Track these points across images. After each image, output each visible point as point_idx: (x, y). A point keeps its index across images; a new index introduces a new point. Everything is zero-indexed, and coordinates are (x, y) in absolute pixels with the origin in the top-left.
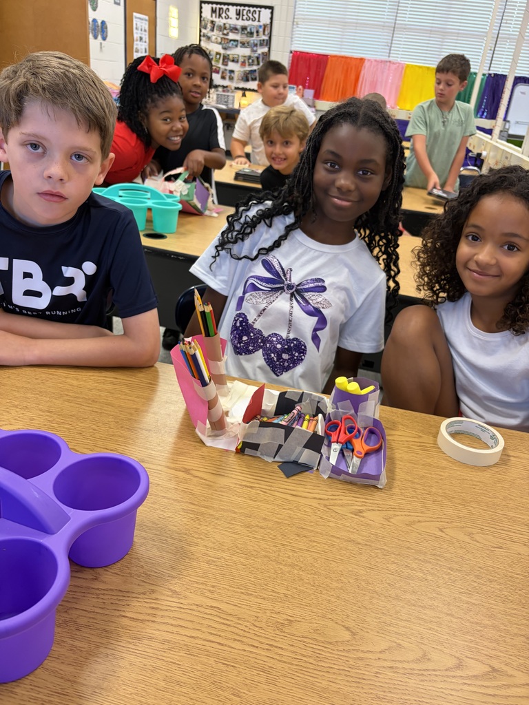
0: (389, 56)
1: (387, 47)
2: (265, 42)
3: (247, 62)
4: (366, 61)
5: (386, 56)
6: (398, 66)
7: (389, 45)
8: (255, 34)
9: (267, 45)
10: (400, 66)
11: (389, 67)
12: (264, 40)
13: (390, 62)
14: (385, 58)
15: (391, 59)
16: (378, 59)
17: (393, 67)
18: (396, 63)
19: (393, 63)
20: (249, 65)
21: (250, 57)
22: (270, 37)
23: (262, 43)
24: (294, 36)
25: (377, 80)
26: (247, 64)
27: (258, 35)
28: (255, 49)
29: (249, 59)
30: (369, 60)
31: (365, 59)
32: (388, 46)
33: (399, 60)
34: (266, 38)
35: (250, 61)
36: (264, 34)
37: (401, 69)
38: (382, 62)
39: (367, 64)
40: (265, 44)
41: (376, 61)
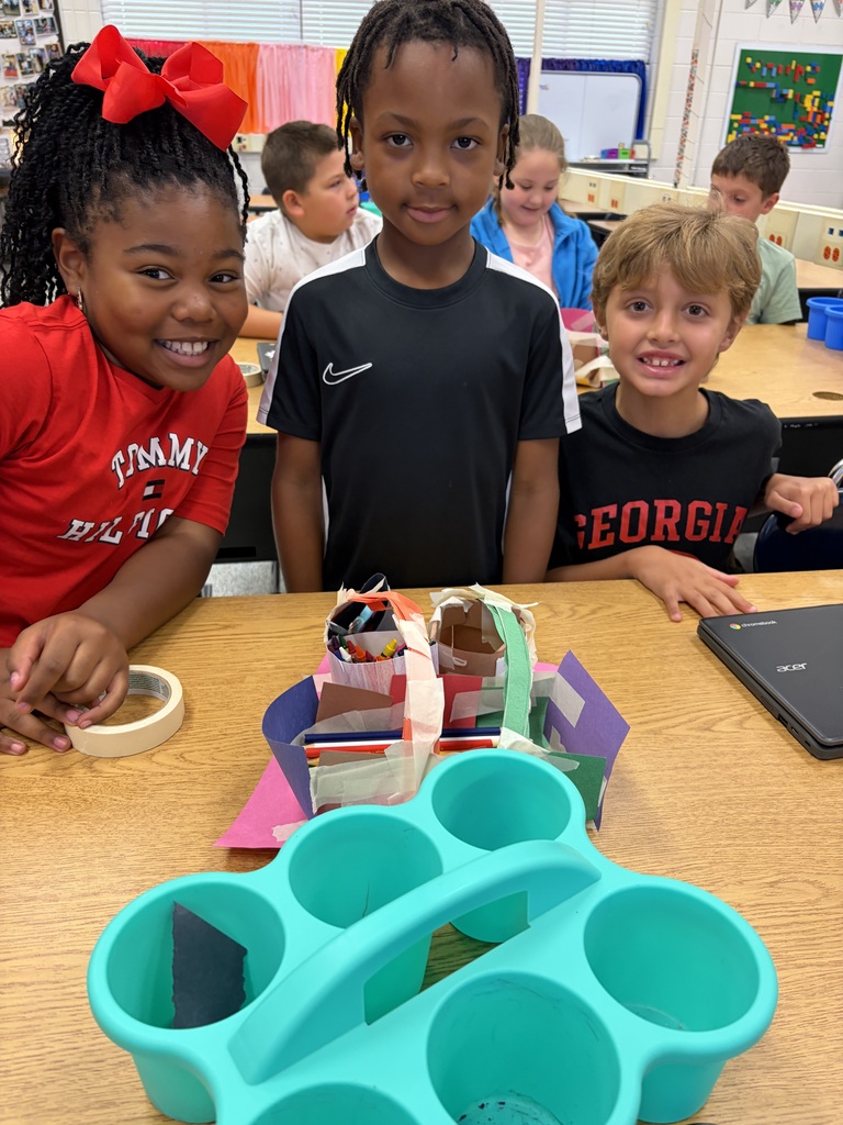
0: (302, 37)
1: (294, 20)
2: (49, 22)
3: (17, 67)
4: (261, 49)
5: (296, 37)
6: (323, 55)
7: (298, 15)
8: (22, 9)
9: (53, 30)
10: (328, 55)
11: (307, 56)
12: (44, 20)
13: (306, 47)
14: (296, 41)
15: (306, 41)
16: (283, 44)
17: (314, 56)
18: (318, 50)
19: (313, 50)
20: (24, 73)
21: (21, 58)
22: (56, 13)
23: (42, 26)
24: (105, 9)
25: (289, 84)
26: (19, 72)
27: (28, 11)
28: (29, 38)
29: (20, 62)
30: (266, 47)
31: (258, 46)
32: (295, 17)
33: (321, 42)
34: (49, 15)
35: (25, 65)
36: (41, 7)
37: (328, 60)
38: (290, 48)
39: (263, 54)
40: (48, 27)
41: (279, 47)
